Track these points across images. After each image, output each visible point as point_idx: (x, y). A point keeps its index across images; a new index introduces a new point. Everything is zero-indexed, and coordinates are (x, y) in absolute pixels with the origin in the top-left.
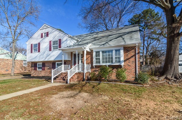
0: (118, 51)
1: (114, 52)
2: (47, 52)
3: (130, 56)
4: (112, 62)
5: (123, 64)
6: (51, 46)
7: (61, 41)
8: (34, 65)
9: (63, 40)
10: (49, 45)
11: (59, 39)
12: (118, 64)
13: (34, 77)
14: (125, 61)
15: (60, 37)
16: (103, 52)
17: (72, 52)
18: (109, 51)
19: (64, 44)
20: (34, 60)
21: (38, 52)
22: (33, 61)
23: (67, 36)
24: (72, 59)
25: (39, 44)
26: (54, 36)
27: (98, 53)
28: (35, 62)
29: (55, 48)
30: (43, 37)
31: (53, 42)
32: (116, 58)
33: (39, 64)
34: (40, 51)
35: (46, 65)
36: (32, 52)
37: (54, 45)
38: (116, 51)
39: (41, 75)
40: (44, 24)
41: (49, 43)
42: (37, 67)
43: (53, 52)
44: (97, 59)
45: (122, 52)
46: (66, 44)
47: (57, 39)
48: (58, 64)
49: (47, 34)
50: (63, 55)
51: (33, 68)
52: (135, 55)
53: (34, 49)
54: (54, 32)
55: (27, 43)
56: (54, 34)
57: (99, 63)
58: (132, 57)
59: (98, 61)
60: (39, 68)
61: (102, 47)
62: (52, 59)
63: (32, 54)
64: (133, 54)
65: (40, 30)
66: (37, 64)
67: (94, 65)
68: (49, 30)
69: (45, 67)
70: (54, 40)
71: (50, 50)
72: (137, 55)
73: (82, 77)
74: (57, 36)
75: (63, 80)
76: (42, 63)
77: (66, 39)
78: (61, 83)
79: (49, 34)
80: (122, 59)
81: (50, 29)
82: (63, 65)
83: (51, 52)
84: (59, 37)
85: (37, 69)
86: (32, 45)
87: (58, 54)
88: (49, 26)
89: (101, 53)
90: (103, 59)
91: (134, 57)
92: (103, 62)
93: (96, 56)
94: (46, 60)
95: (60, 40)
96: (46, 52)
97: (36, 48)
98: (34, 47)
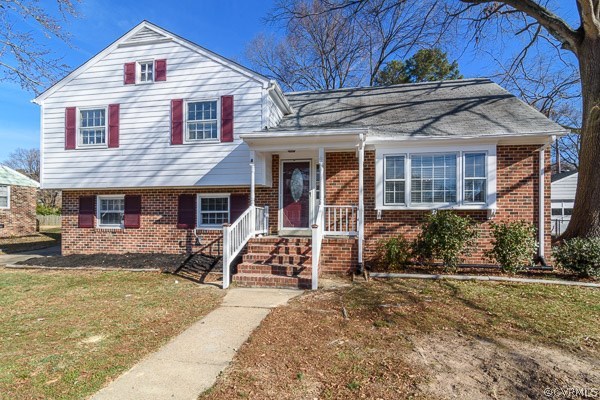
0: (476, 158)
1: (461, 161)
2: (162, 147)
3: (516, 178)
4: (452, 198)
5: (494, 207)
6: (181, 124)
7: (235, 103)
8: (83, 204)
9: (243, 102)
10: (168, 119)
11: (223, 93)
12: (476, 206)
13: (77, 260)
14: (499, 195)
15: (228, 87)
16: (416, 160)
17: (277, 156)
18: (439, 159)
19: (248, 119)
20: (86, 180)
21: (110, 146)
22: (83, 184)
23: (266, 84)
24: (276, 183)
25: (115, 110)
26: (199, 82)
27: (395, 161)
28: (85, 191)
29: (199, 134)
30: (138, 81)
31: (191, 106)
32: (469, 184)
33: (103, 202)
34: (121, 142)
35: (145, 203)
36: (70, 144)
37: (196, 121)
38: (470, 156)
39: (117, 250)
40: (143, 25)
41: (169, 108)
42: (93, 212)
43: (195, 149)
44: (389, 185)
45: (491, 161)
46: (260, 119)
47: (212, 93)
48: (203, 201)
49: (160, 71)
50: (252, 165)
51: (75, 219)
52: (535, 177)
53: (85, 133)
54: (200, 65)
55: (42, 102)
56: (195, 71)
57: (401, 199)
58: (524, 181)
59: (396, 191)
60: (106, 219)
61: (420, 140)
62: (189, 180)
63: (71, 153)
64: (528, 172)
65: (119, 47)
66: (94, 198)
67: (380, 207)
68: (171, 50)
69: (139, 212)
70: (198, 97)
71: (176, 138)
72: (542, 178)
73: (346, 255)
74: (211, 82)
75: (273, 273)
76: (122, 196)
77: (259, 96)
79: (168, 68)
80: (492, 188)
81: (176, 50)
82: (252, 208)
83: (178, 149)
84: (224, 87)
85: (98, 222)
86: (70, 113)
87: (219, 160)
88: (168, 36)
89: (408, 163)
90: (416, 184)
91: (531, 184)
92: (416, 198)
93: (389, 174)
94: (158, 182)
95: (228, 101)
96: (154, 146)
97: (94, 128)
98: (84, 124)
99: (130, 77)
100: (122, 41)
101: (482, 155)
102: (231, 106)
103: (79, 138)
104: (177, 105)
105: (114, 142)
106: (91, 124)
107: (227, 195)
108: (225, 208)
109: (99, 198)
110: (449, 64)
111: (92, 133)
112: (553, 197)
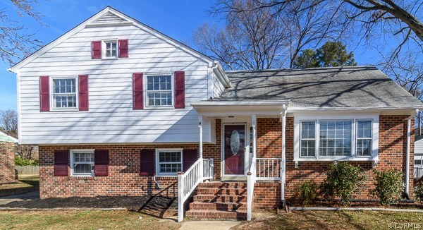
0: (364, 124)
1: (355, 126)
2: (126, 110)
3: (392, 138)
4: (348, 153)
5: (376, 159)
6: (141, 93)
7: (186, 78)
8: (59, 157)
9: (192, 78)
10: (131, 88)
11: (175, 69)
12: (364, 159)
13: (54, 203)
14: (380, 151)
15: (180, 64)
16: (323, 125)
17: (220, 120)
18: (339, 124)
19: (197, 91)
20: (60, 137)
21: (80, 110)
22: (57, 140)
23: (211, 64)
24: (219, 141)
25: (84, 80)
26: (156, 60)
27: (308, 125)
28: (59, 146)
29: (156, 102)
30: (104, 57)
31: (150, 78)
32: (360, 143)
33: (76, 155)
34: (90, 106)
35: (112, 156)
36: (45, 106)
37: (154, 91)
38: (360, 122)
39: (89, 194)
40: (107, 10)
41: (131, 80)
42: (67, 163)
43: (153, 114)
44: (304, 143)
45: (376, 126)
46: (206, 91)
47: (167, 68)
48: (161, 154)
49: (123, 49)
50: (200, 127)
51: (51, 169)
52: (404, 138)
53: (58, 98)
54: (157, 46)
55: (18, 71)
56: (152, 51)
57: (312, 153)
58: (397, 141)
59: (308, 147)
60: (78, 168)
61: (326, 110)
62: (149, 138)
63: (45, 115)
64: (399, 134)
65: (87, 27)
66: (68, 152)
67: (297, 159)
68: (133, 33)
69: (107, 164)
70: (155, 72)
71: (138, 104)
72: (409, 138)
73: (273, 195)
74: (166, 60)
75: (217, 209)
76: (92, 150)
77: (206, 73)
78: (215, 218)
79: (130, 47)
80: (375, 146)
81: (135, 32)
82: (201, 160)
83: (139, 113)
84: (176, 64)
85: (72, 172)
86: (44, 81)
87: (174, 122)
88: (130, 21)
89: (318, 127)
90: (323, 143)
91: (401, 143)
92: (323, 153)
93: (304, 134)
94: (123, 139)
95: (180, 76)
96: (119, 110)
97: (66, 94)
98: (57, 90)
99: (96, 53)
100: (89, 22)
101: (370, 122)
102: (183, 80)
103: (52, 102)
104: (138, 78)
105: (84, 106)
106: (63, 91)
107: (180, 150)
108: (179, 160)
109: (72, 152)
110: (348, 53)
111: (64, 98)
112: (415, 152)
